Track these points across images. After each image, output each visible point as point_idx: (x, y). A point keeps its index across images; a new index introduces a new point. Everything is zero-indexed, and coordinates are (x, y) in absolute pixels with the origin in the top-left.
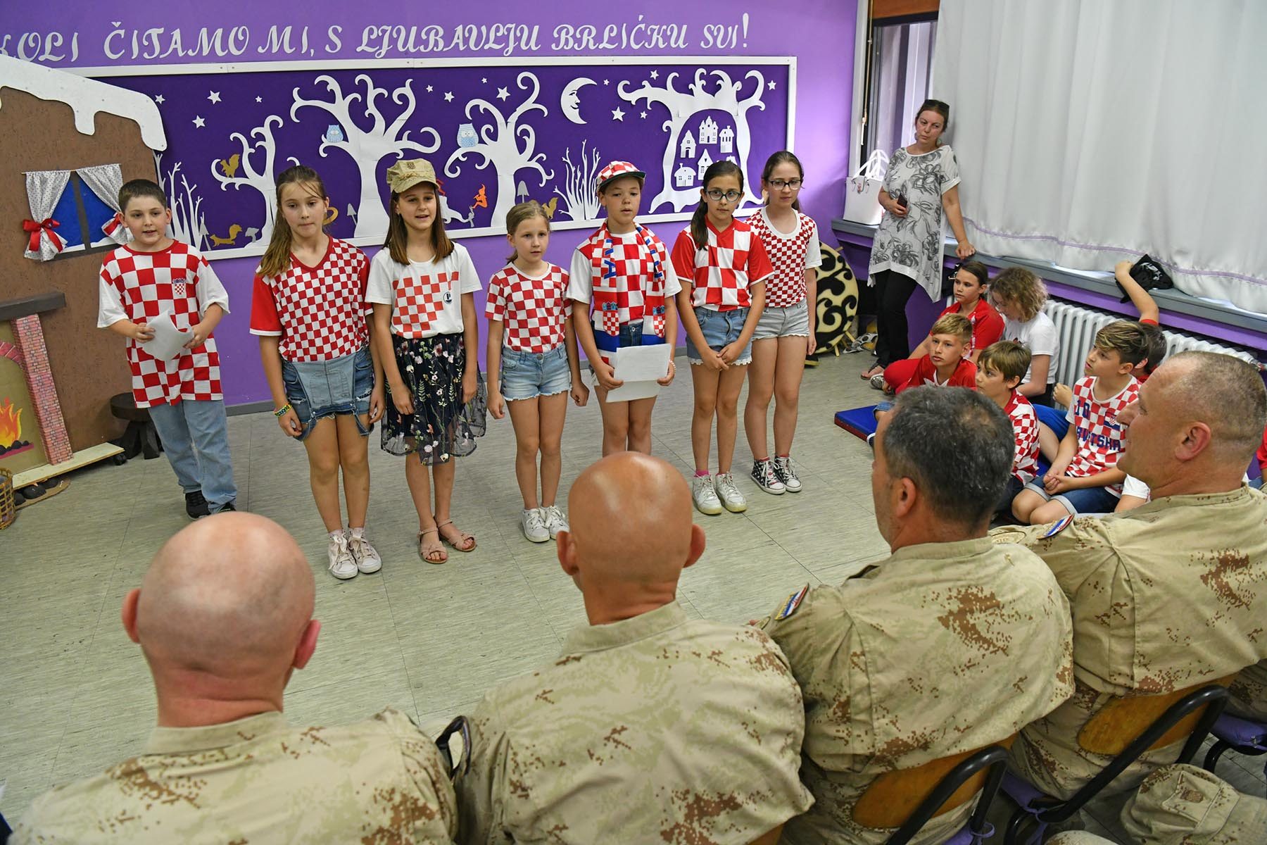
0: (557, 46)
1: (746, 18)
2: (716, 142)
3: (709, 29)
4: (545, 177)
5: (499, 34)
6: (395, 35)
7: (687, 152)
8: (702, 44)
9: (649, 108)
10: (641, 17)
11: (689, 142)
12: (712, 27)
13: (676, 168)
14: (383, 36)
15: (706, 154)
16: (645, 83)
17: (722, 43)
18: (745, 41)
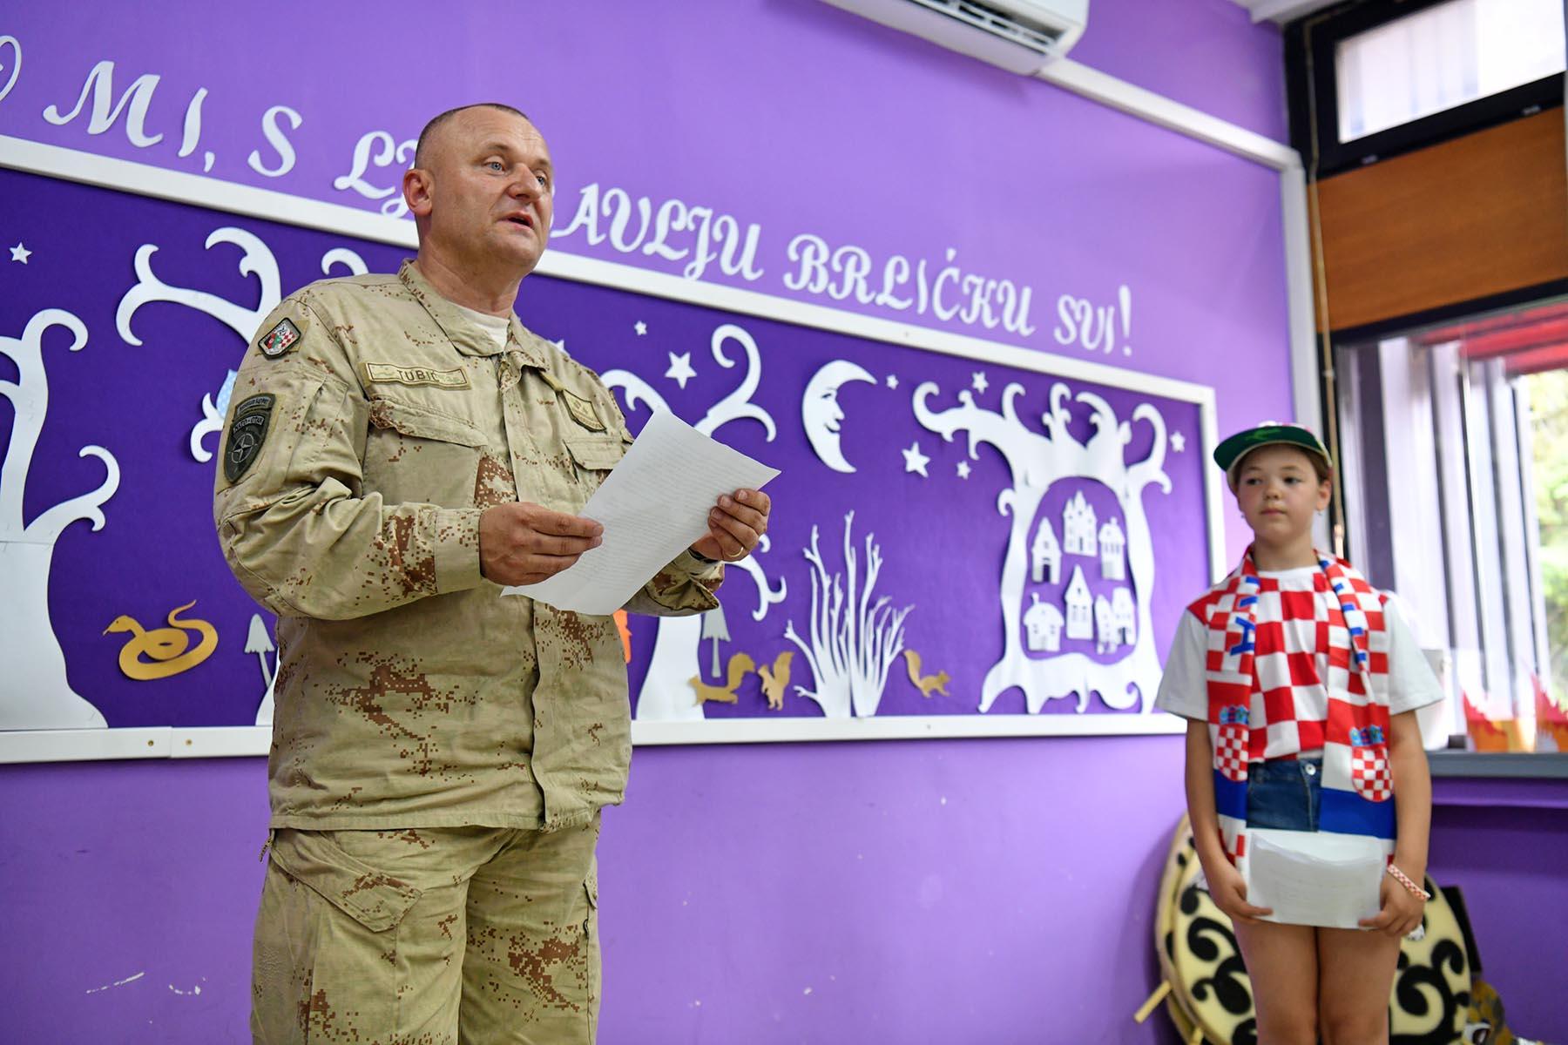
0: (796, 280)
1: (1125, 295)
2: (1094, 553)
3: (1067, 305)
4: (767, 596)
5: (678, 226)
7: (1047, 569)
8: (1058, 334)
9: (973, 455)
10: (950, 253)
11: (1046, 545)
12: (1072, 302)
13: (1027, 603)
15: (1079, 579)
16: (965, 396)
17: (1092, 337)
18: (1128, 342)
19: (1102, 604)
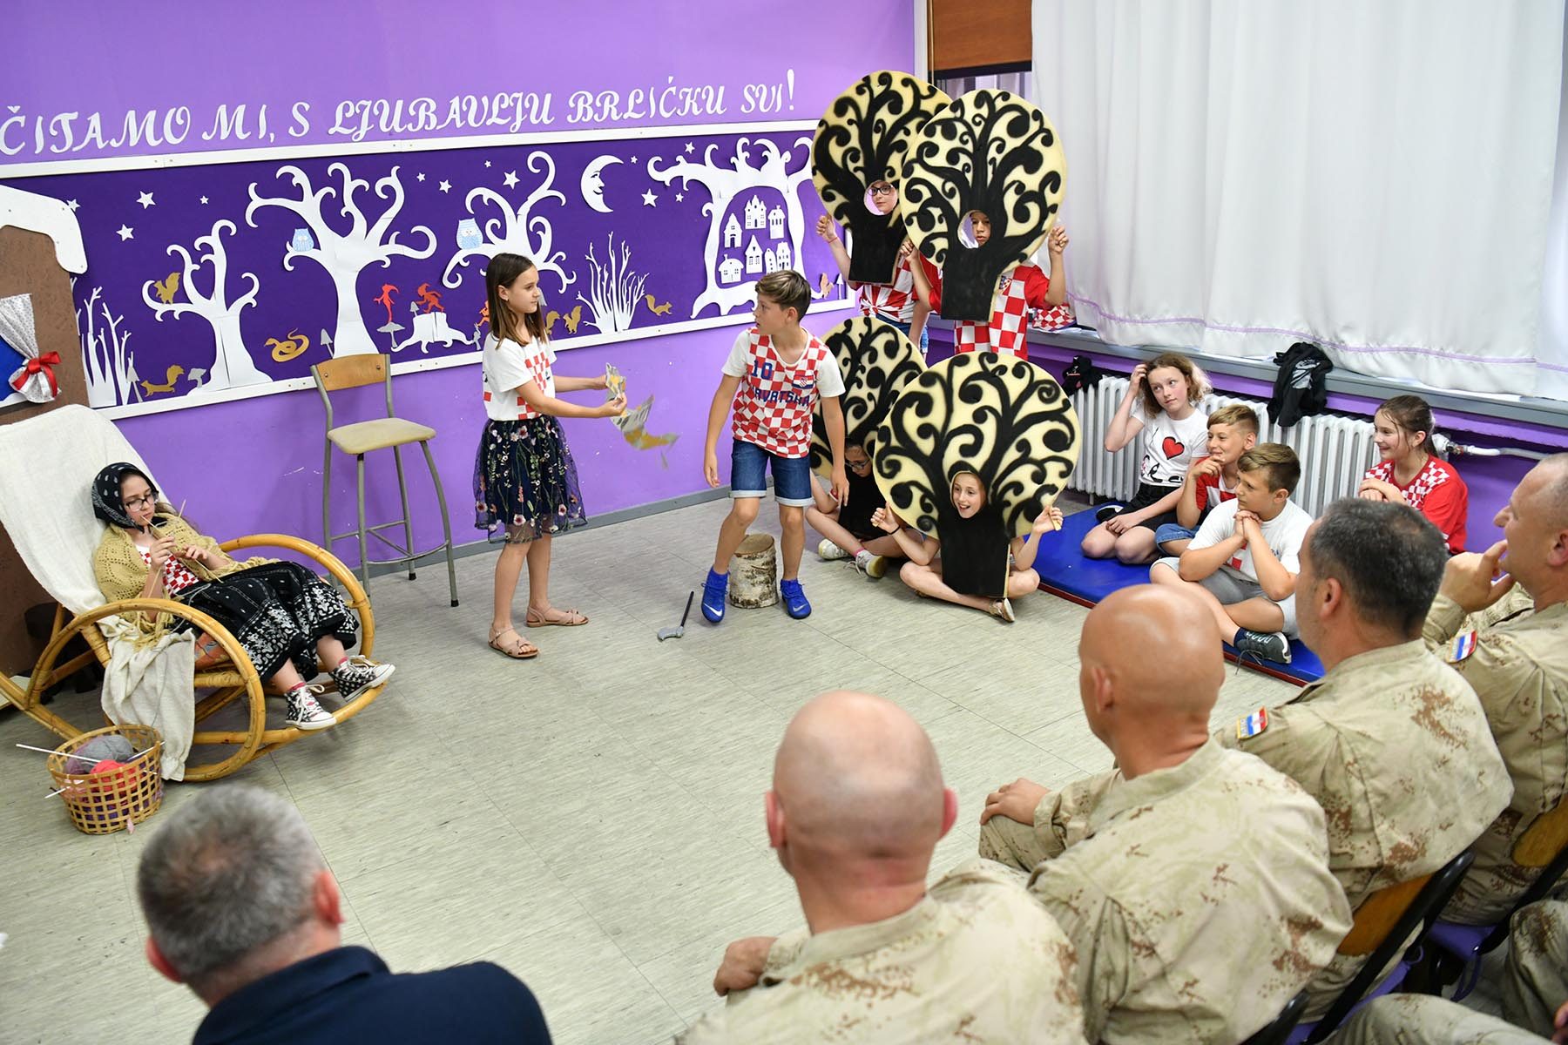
0: (573, 118)
1: (791, 75)
2: (764, 227)
3: (750, 90)
4: (566, 281)
5: (504, 106)
6: (376, 112)
7: (733, 240)
8: (743, 109)
9: (685, 188)
10: (671, 79)
11: (733, 228)
12: (754, 88)
13: (720, 260)
14: (362, 112)
15: (754, 242)
16: (680, 158)
17: (766, 106)
18: (791, 103)
19: (769, 254)
